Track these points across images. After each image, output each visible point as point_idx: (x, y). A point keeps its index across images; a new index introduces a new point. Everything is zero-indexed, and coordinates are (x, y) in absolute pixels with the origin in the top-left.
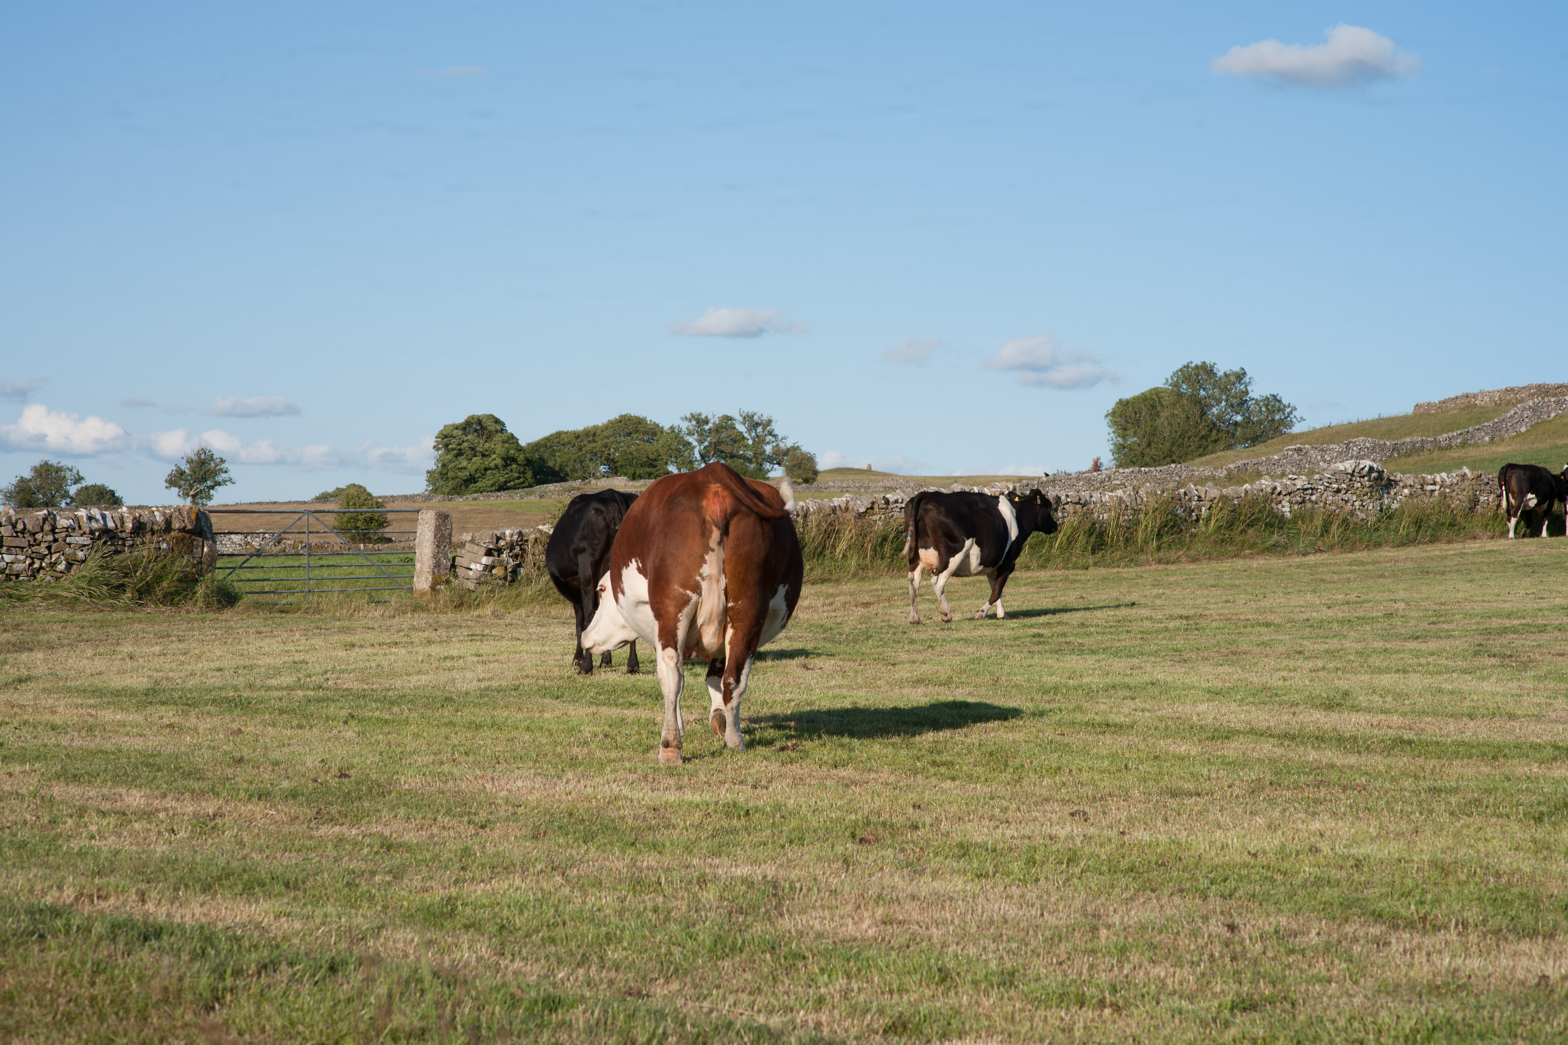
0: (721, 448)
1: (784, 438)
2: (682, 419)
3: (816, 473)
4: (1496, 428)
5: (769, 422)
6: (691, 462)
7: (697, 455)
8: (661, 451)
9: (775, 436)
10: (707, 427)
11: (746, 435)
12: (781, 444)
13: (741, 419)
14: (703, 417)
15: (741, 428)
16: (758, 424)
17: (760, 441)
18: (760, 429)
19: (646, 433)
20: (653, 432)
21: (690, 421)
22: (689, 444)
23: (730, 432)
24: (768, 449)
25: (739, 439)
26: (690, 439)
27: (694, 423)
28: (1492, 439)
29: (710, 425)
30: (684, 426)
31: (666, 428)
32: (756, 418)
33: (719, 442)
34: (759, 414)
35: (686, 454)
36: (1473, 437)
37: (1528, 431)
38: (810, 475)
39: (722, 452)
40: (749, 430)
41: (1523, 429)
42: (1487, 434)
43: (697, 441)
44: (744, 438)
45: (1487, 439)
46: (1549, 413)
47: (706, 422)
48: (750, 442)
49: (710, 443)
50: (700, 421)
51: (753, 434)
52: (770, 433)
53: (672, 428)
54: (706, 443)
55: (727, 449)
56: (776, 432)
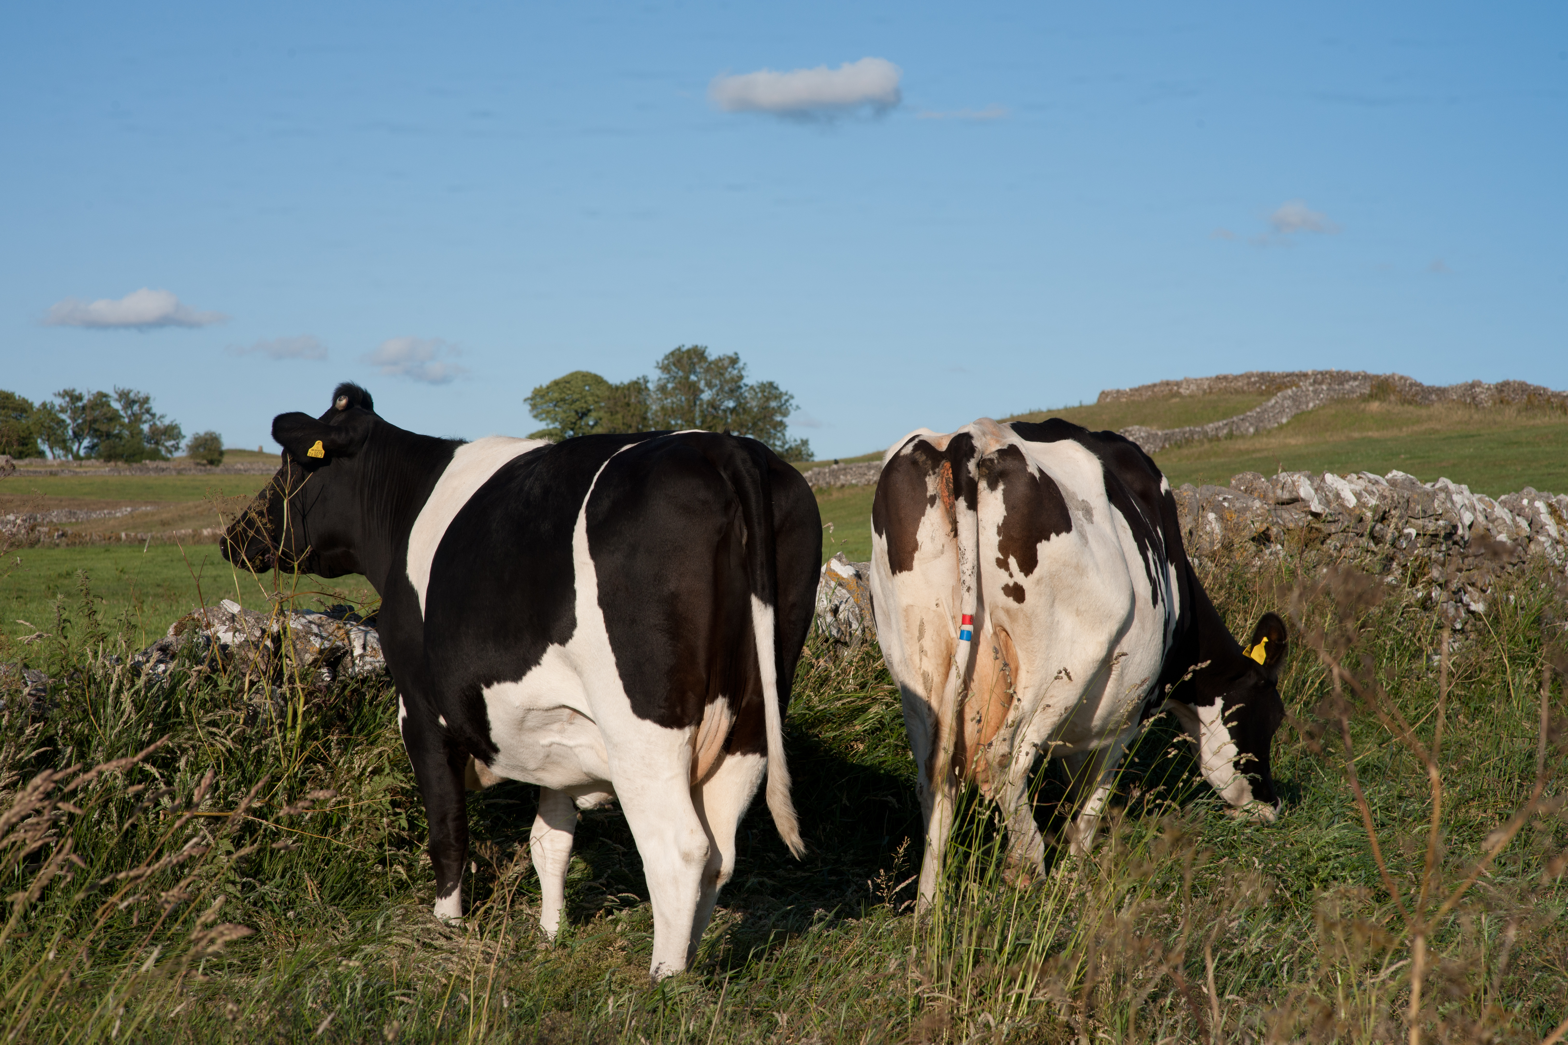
0: (96, 426)
1: (162, 417)
2: (55, 395)
3: (222, 453)
4: (1260, 419)
5: (146, 400)
6: (64, 441)
7: (70, 433)
8: (32, 428)
9: (153, 415)
10: (80, 404)
11: (122, 413)
12: (158, 423)
13: (116, 396)
14: (77, 393)
15: (116, 405)
16: (134, 402)
17: (136, 419)
18: (136, 408)
19: (14, 409)
20: (22, 408)
21: (63, 397)
22: (63, 421)
23: (105, 410)
24: (145, 427)
25: (114, 417)
26: (63, 416)
27: (67, 399)
28: (1257, 430)
29: (85, 401)
30: (58, 402)
31: (37, 404)
32: (132, 395)
33: (95, 421)
34: (136, 391)
35: (59, 432)
36: (1238, 428)
37: (1289, 423)
38: (216, 456)
39: (96, 430)
40: (125, 408)
41: (1284, 421)
42: (1251, 424)
43: (70, 418)
44: (121, 416)
45: (1252, 430)
46: (1307, 403)
47: (80, 398)
48: (126, 420)
49: (85, 422)
50: (75, 398)
51: (129, 412)
52: (148, 411)
53: (44, 405)
54: (80, 421)
55: (104, 428)
56: (153, 411)
